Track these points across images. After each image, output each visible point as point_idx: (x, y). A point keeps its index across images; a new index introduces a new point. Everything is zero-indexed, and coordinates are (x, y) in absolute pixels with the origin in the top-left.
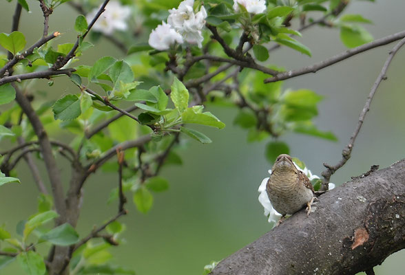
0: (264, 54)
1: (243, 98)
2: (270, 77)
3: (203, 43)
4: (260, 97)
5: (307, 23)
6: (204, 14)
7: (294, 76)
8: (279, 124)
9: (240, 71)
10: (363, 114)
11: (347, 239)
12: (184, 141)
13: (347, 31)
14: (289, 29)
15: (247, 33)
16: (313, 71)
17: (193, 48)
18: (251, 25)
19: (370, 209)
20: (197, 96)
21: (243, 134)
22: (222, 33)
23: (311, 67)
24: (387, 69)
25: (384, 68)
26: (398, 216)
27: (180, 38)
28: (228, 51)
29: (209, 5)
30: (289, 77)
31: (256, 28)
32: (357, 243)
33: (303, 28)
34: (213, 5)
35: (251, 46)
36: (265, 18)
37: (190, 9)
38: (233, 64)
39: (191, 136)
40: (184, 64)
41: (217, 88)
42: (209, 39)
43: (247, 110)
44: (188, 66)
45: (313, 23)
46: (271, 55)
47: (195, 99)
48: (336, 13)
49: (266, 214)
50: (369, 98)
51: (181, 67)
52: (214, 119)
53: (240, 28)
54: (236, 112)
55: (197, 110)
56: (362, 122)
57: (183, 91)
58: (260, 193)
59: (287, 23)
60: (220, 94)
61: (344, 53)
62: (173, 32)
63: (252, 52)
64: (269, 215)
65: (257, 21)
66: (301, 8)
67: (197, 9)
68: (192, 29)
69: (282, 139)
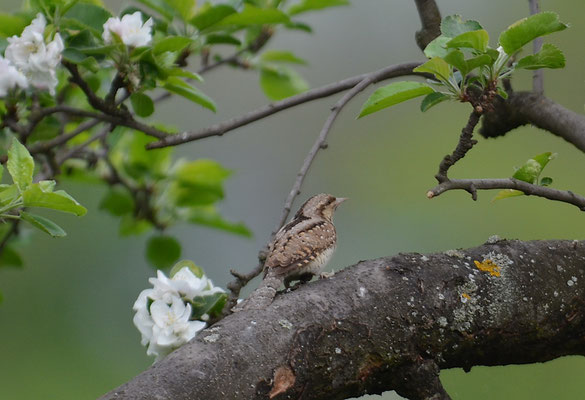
0: (147, 107)
1: (114, 171)
2: (155, 141)
3: (56, 88)
4: (139, 169)
5: (211, 62)
6: (58, 43)
7: (191, 139)
8: (166, 210)
9: (111, 130)
10: (290, 199)
11: (263, 382)
12: (25, 232)
13: (271, 76)
14: (184, 70)
15: (122, 75)
16: (219, 133)
17: (43, 94)
18: (128, 63)
19: (299, 340)
20: (46, 165)
21: (111, 224)
22: (85, 74)
23: (216, 127)
24: (328, 133)
25: (323, 132)
26: (338, 351)
27: (23, 81)
28: (94, 102)
29: (67, 33)
30: (182, 142)
31: (135, 68)
32: (277, 388)
33: (206, 68)
34: (74, 33)
35: (128, 94)
36: (149, 54)
37: (39, 37)
38: (100, 120)
39: (36, 225)
40: (28, 118)
41: (77, 154)
42: (65, 82)
43: (120, 189)
44: (35, 121)
45: (220, 62)
46: (159, 108)
47: (44, 171)
48: (255, 47)
49: (144, 342)
50: (299, 175)
51: (23, 123)
52: (71, 202)
53: (112, 68)
54: (103, 191)
55: (46, 186)
56: (289, 210)
57: (26, 159)
58: (136, 312)
59: (182, 61)
60: (80, 164)
61: (265, 108)
62: (12, 70)
63: (129, 104)
64: (148, 345)
65: (138, 58)
66: (203, 39)
67: (49, 38)
68: (41, 68)
69: (170, 232)
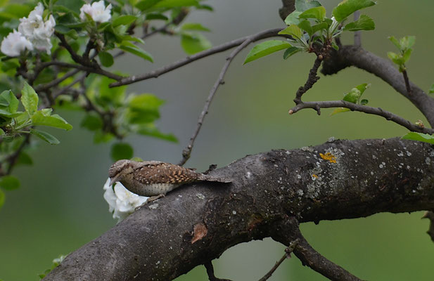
0: (109, 60)
1: (89, 102)
2: (114, 82)
3: (51, 50)
4: (105, 100)
5: (149, 31)
6: (52, 23)
7: (137, 80)
8: (123, 126)
9: (87, 76)
10: (202, 117)
11: (187, 233)
12: (34, 142)
13: (187, 39)
14: (132, 37)
15: (93, 40)
16: (155, 76)
17: (42, 54)
18: (96, 32)
19: (209, 206)
20: (46, 99)
21: (89, 135)
22: (70, 41)
23: (153, 72)
24: (224, 74)
25: (222, 73)
26: (234, 213)
27: (30, 46)
28: (75, 57)
29: (57, 14)
30: (132, 82)
31: (101, 36)
32: (196, 237)
33: (146, 36)
34: (62, 14)
35: (97, 53)
36: (110, 26)
37: (40, 18)
38: (79, 69)
39: (40, 137)
40: (34, 69)
41: (65, 92)
42: (57, 46)
43: (93, 114)
44: (38, 71)
45: (155, 31)
46: (116, 61)
47: (44, 103)
48: (177, 21)
49: (111, 210)
50: (207, 101)
51: (31, 72)
52: (61, 121)
53: (86, 37)
54: (83, 115)
55: (46, 113)
56: (201, 124)
57: (33, 96)
58: (105, 191)
59: (130, 31)
60: (68, 98)
61: (184, 60)
62: (23, 39)
63: (97, 59)
64: (113, 212)
65: (103, 29)
66: (144, 17)
67: (46, 18)
68: (41, 37)
69: (126, 141)
